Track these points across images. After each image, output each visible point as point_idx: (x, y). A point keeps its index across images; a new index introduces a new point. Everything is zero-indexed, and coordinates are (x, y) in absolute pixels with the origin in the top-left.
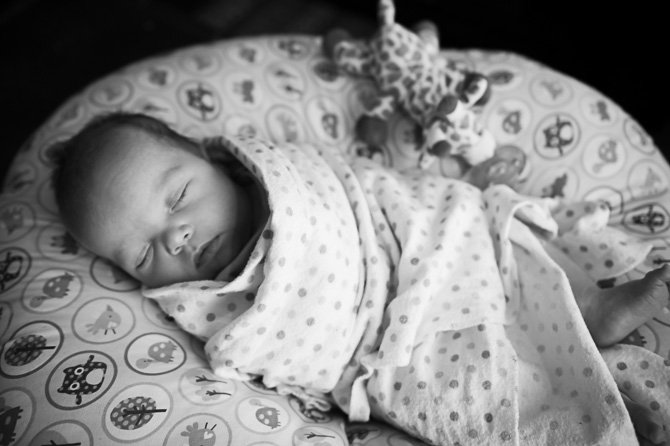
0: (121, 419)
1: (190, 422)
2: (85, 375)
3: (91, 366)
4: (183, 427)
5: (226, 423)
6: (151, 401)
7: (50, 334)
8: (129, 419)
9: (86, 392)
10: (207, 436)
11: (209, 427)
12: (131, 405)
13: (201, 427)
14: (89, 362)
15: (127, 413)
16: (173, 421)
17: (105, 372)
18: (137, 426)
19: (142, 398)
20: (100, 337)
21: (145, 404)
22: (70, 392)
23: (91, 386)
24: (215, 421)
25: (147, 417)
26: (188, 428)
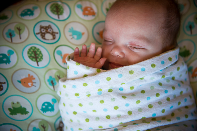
0: (32, 50)
1: (35, 76)
2: (49, 33)
3: (53, 34)
4: (32, 74)
5: (38, 90)
6: (41, 59)
7: (65, 15)
8: (32, 53)
9: (42, 35)
10: (30, 84)
11: (34, 84)
12: (38, 53)
13: (34, 81)
14: (55, 33)
15: (35, 52)
16: (34, 70)
17: (51, 39)
18: (30, 57)
19: (42, 56)
20: (68, 34)
21: (40, 58)
22: (41, 29)
23: (44, 36)
24: (38, 86)
25: (34, 59)
26: (32, 76)
